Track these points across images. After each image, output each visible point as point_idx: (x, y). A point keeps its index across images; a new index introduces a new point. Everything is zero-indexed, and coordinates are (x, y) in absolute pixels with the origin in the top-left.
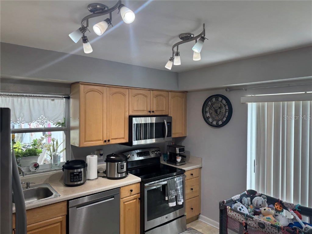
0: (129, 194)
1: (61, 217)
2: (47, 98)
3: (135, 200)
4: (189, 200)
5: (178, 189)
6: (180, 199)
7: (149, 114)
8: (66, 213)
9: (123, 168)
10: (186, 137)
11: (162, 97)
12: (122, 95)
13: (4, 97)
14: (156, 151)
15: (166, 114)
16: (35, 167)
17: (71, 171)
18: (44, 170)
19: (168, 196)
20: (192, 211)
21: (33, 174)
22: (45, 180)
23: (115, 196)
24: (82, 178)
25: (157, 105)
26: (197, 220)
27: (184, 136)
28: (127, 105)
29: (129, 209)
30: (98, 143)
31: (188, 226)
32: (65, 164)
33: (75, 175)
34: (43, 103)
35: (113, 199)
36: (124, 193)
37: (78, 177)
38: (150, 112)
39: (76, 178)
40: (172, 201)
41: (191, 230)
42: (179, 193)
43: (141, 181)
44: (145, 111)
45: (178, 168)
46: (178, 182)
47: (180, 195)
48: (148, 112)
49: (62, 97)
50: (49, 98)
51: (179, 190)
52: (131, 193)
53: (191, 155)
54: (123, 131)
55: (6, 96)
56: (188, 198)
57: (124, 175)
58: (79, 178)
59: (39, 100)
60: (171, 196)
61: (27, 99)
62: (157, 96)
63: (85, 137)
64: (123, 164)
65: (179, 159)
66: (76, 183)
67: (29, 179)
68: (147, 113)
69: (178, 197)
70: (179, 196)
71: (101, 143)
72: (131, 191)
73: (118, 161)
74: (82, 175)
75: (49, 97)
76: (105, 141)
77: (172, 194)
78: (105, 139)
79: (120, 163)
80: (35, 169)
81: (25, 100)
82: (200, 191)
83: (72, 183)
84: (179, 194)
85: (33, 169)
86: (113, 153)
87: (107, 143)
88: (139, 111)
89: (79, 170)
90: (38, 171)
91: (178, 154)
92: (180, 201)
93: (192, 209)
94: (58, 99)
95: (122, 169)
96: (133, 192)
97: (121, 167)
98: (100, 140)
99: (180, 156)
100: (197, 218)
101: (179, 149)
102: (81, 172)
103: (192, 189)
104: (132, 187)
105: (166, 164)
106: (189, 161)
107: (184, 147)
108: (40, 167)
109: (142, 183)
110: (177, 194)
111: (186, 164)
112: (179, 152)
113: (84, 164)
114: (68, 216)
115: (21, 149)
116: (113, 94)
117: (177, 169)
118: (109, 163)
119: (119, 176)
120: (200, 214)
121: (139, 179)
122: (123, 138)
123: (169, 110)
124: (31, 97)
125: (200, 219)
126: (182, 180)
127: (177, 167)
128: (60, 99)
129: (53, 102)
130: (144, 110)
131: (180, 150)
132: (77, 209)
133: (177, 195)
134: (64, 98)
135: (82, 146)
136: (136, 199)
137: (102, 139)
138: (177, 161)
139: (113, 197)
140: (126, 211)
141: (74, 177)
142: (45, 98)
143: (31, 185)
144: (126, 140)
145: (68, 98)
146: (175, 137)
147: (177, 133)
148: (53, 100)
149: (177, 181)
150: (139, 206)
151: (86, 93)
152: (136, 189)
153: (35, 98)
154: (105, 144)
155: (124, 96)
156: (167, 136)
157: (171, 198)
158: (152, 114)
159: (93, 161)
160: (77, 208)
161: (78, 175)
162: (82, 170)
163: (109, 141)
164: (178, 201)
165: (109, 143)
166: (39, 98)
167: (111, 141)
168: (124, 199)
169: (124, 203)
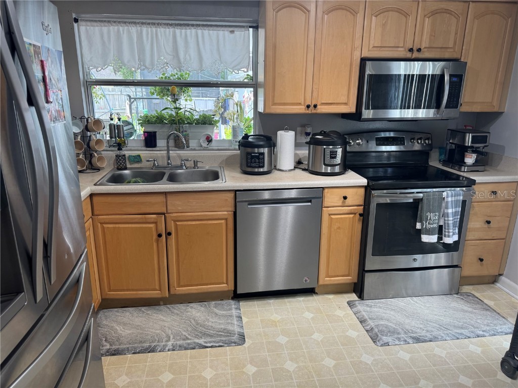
0: (341, 202)
1: (226, 213)
2: (223, 29)
3: (351, 216)
4: (478, 241)
5: (448, 213)
6: (449, 232)
7: (409, 55)
8: (233, 209)
9: (335, 157)
10: (502, 113)
11: (448, 15)
12: (349, 13)
13: (162, 27)
14: (420, 139)
15: (455, 56)
16: (208, 141)
17: (249, 150)
18: (220, 148)
19: (421, 221)
20: (482, 265)
21: (204, 150)
22: (220, 162)
23: (312, 200)
24: (264, 163)
25: (431, 35)
26: (492, 285)
27: (496, 110)
28: (358, 35)
29: (339, 228)
30: (295, 109)
31: (466, 289)
32: (242, 139)
33: (253, 157)
34: (218, 36)
35: (310, 204)
36: (331, 199)
37: (257, 160)
38: (411, 50)
39: (255, 162)
40: (429, 232)
41: (469, 296)
42: (448, 220)
43: (366, 185)
44: (400, 49)
45: (463, 177)
46: (450, 199)
47: (451, 226)
48: (407, 50)
49: (247, 26)
50: (226, 29)
51: (450, 215)
52: (343, 202)
53: (505, 155)
54: (346, 88)
55: (165, 26)
56: (473, 238)
57: (337, 169)
58: (259, 162)
59: (211, 32)
60: (429, 223)
61: (193, 30)
62: (434, 13)
63: (273, 97)
64: (336, 150)
65: (470, 159)
66: (256, 170)
67: (199, 156)
68: (404, 53)
69: (445, 228)
70: (448, 226)
71: (301, 108)
72: (345, 198)
73: (328, 144)
74: (264, 158)
75: (226, 26)
76: (308, 107)
77: (430, 219)
78: (308, 103)
79: (331, 147)
80: (208, 143)
81: (191, 32)
82: (509, 230)
83: (250, 170)
84: (448, 224)
85: (205, 144)
86: (323, 131)
87: (311, 111)
88: (387, 49)
89: (261, 150)
90: (211, 148)
91: (468, 147)
92: (449, 236)
93: (481, 260)
94: (240, 29)
95: (332, 158)
96: (348, 201)
97: (331, 155)
98: (300, 104)
99: (474, 152)
100: (493, 280)
101: (473, 137)
102: (263, 154)
103: (488, 222)
104: (349, 193)
105: (441, 167)
106: (498, 168)
107: (489, 133)
108: (213, 142)
109: (368, 189)
110: (445, 223)
111: (488, 171)
112: (472, 142)
113: (270, 142)
114: (235, 214)
115: (189, 112)
116: (330, 12)
117: (461, 178)
118: (312, 146)
119: (329, 170)
120: (500, 275)
121: (363, 181)
122: (346, 104)
123: (464, 48)
124: (199, 28)
125: (498, 285)
126: (461, 198)
127: (462, 174)
128: (243, 29)
129: (232, 35)
130: (398, 47)
131: (474, 140)
132: (249, 206)
133: (445, 225)
134: (250, 27)
135: (268, 111)
136: (355, 214)
137: (303, 103)
138: (465, 163)
139: (310, 201)
140: (332, 230)
141: (251, 159)
142: (219, 28)
143: (199, 165)
144: (351, 108)
145: (256, 28)
146: (470, 110)
147: (476, 103)
148: (232, 32)
149: (447, 197)
150: (358, 227)
151: (277, 12)
152: (356, 198)
153: (205, 28)
154: (309, 111)
155: (354, 15)
156: (447, 107)
157: (429, 226)
158: (416, 55)
159: (286, 140)
160: (249, 204)
161: (258, 157)
162: (266, 150)
163: (315, 106)
164: (445, 236)
165: (315, 111)
166: (211, 28)
167: (320, 108)
168: (329, 209)
169: (330, 215)
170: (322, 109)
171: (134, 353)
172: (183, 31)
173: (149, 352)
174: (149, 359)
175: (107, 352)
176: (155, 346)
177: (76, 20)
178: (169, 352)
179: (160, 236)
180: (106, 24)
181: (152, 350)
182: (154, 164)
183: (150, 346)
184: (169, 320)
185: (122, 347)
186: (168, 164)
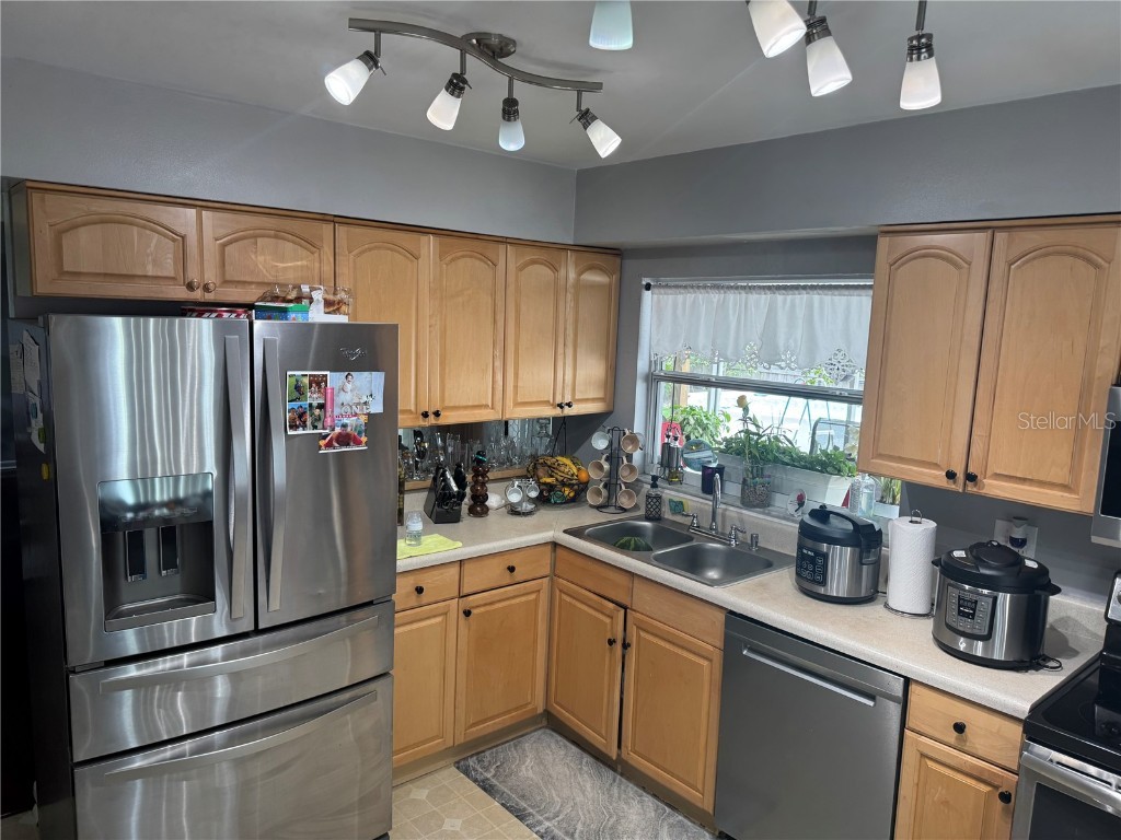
9: (971, 617)
12: (1082, 262)
16: (798, 504)
24: (824, 575)
29: (945, 802)
33: (803, 557)
35: (871, 703)
39: (807, 569)
43: (1024, 717)
58: (814, 571)
61: (806, 297)
63: (878, 439)
64: (975, 597)
71: (937, 477)
72: (958, 728)
74: (824, 566)
76: (950, 475)
80: (797, 507)
87: (962, 486)
95: (962, 614)
97: (959, 605)
102: (824, 556)
116: (1028, 262)
122: (1065, 487)
139: (873, 698)
140: (928, 797)
144: (1081, 502)
151: (897, 269)
152: (997, 744)
154: (951, 486)
160: (746, 648)
161: (813, 561)
163: (970, 478)
165: (975, 489)
166: (836, 292)
167: (990, 485)
168: (923, 739)
169: (923, 755)
170: (994, 488)
171: (503, 804)
172: (789, 297)
173: (517, 816)
174: (505, 825)
175: (483, 782)
176: (530, 814)
177: (648, 287)
178: (535, 835)
179: (611, 642)
180: (682, 291)
181: (521, 816)
182: (692, 522)
183: (525, 809)
184: (590, 795)
185: (502, 787)
186: (711, 529)
